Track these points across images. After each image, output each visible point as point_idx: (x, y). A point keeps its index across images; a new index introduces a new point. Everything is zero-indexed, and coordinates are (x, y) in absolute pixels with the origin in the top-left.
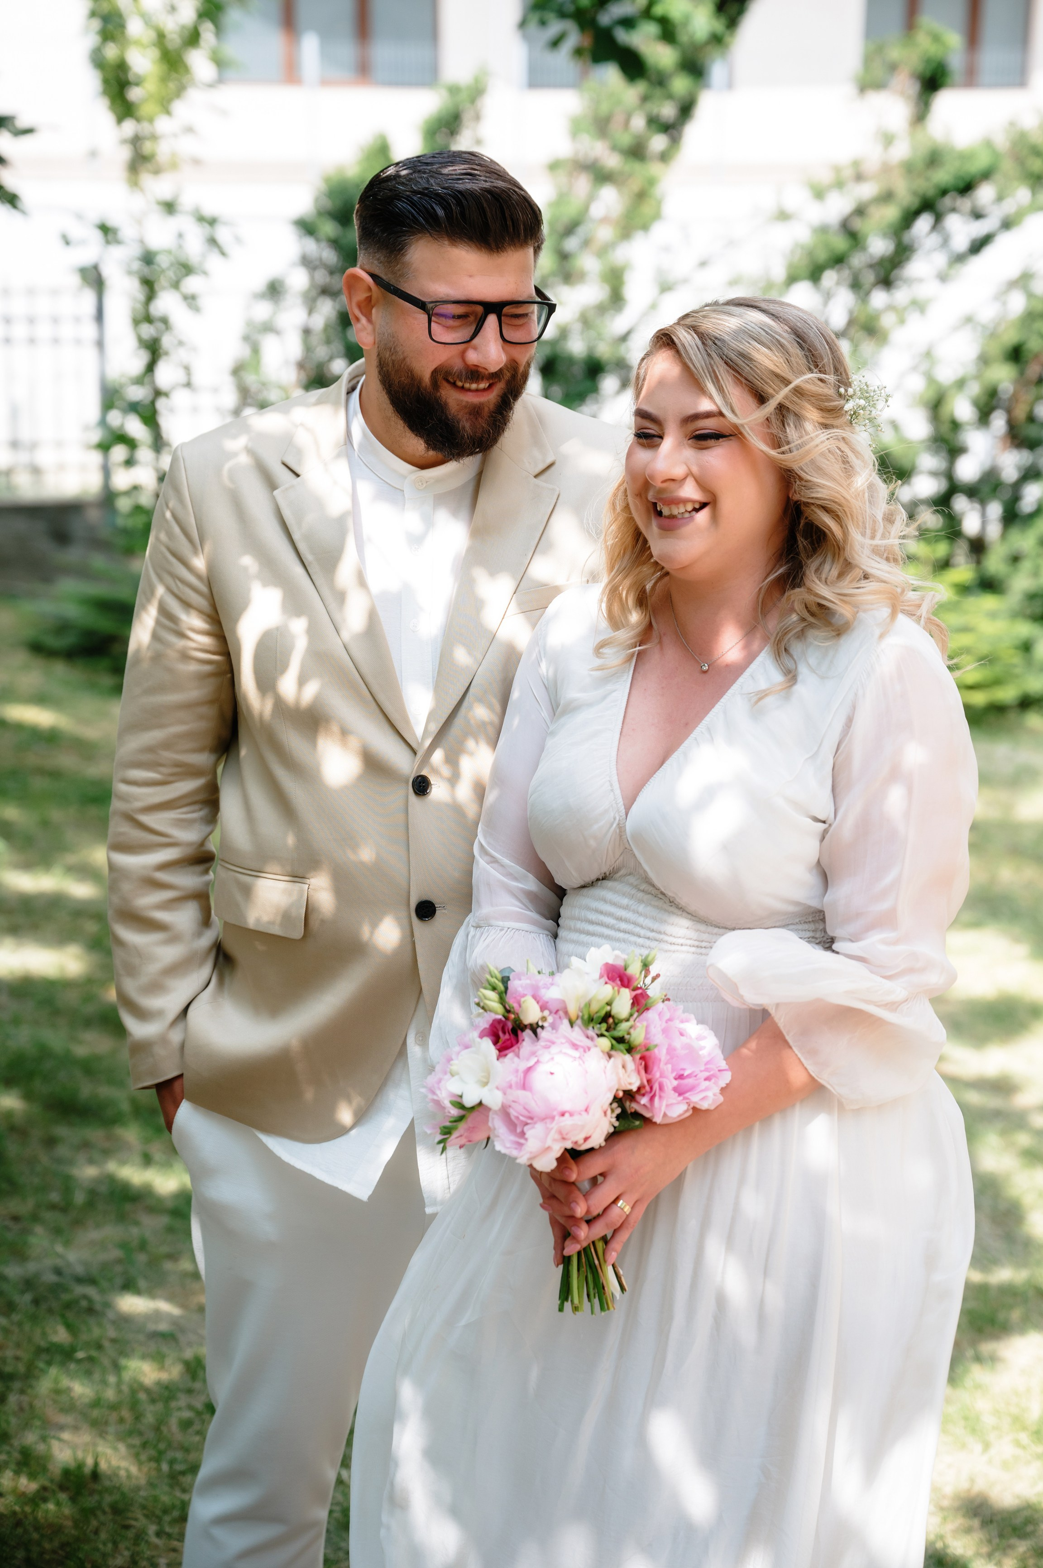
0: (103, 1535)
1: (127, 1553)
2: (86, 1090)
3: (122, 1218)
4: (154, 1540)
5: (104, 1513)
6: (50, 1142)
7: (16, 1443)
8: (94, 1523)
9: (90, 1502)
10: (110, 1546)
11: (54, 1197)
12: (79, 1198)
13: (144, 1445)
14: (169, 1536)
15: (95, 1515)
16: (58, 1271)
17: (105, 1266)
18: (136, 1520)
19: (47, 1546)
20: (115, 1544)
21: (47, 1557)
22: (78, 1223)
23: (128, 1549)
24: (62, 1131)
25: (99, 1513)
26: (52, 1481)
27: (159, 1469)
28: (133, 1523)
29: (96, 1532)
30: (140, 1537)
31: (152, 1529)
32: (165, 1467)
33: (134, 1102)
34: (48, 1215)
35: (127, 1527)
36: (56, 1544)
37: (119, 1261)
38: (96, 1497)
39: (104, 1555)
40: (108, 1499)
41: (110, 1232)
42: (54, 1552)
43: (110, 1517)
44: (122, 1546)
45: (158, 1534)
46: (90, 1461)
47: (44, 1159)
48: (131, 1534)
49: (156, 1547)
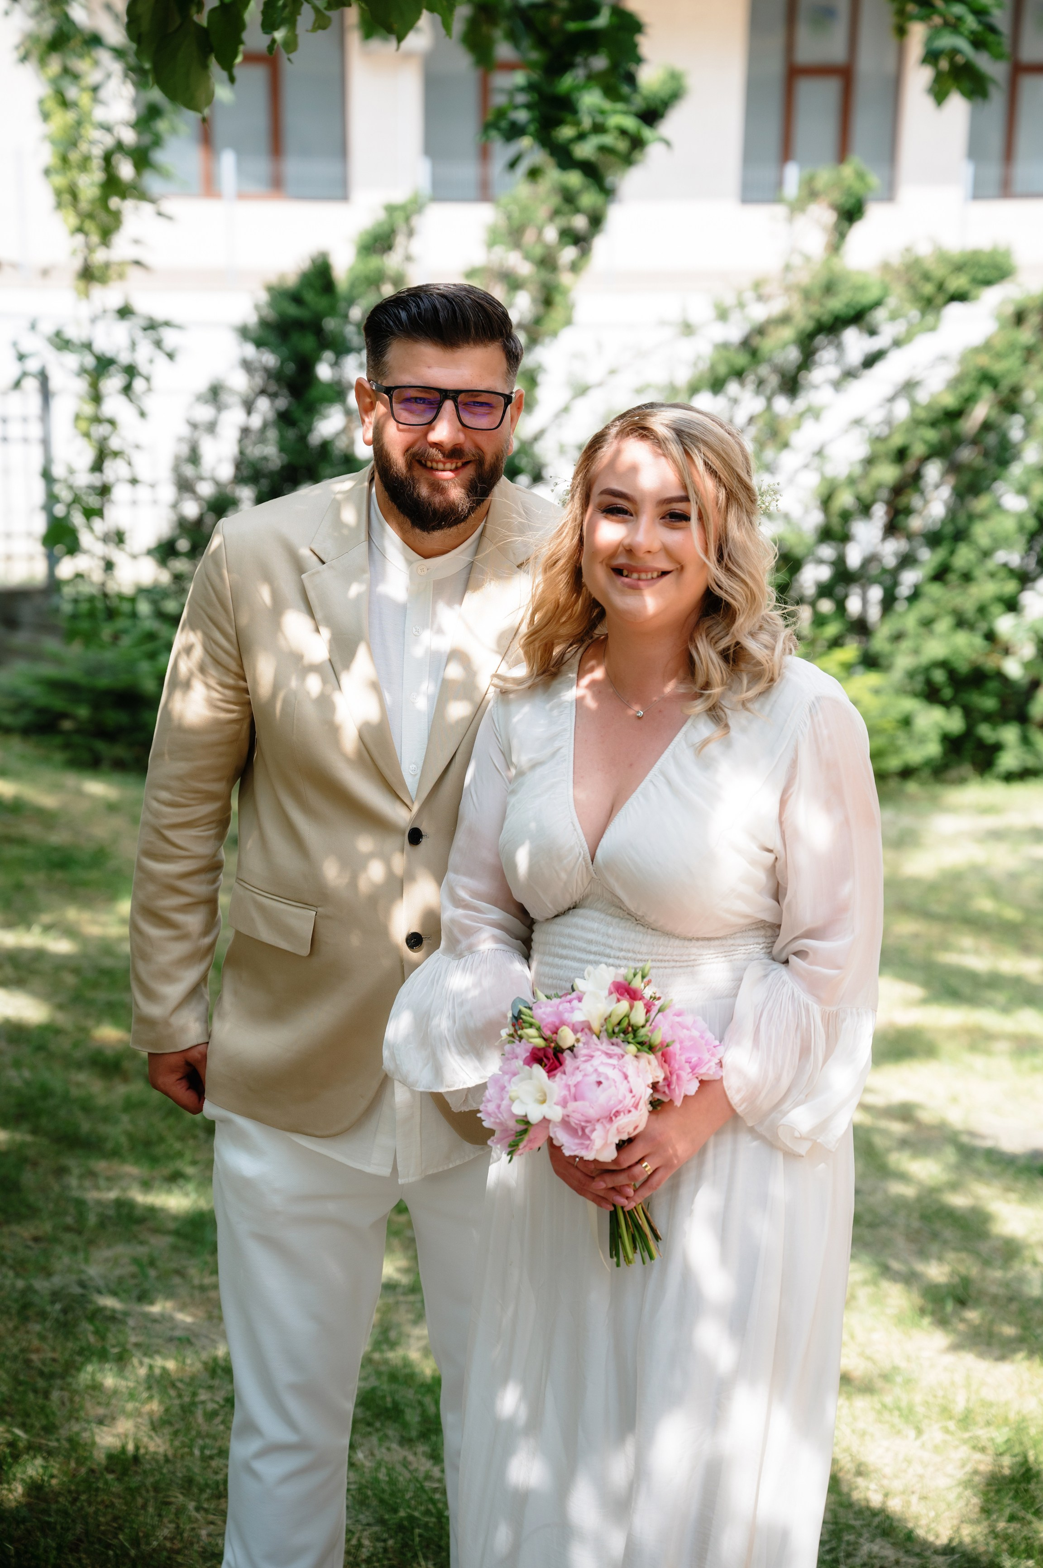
0: (151, 1510)
1: (172, 1526)
2: (85, 1126)
3: (132, 1238)
4: (194, 1514)
5: (148, 1491)
6: (61, 1171)
7: (63, 1432)
8: (140, 1501)
9: (135, 1481)
10: (156, 1518)
11: (69, 1220)
12: (92, 1220)
13: (176, 1433)
14: (206, 1511)
15: (141, 1495)
16: (82, 1284)
17: (121, 1280)
18: (176, 1497)
19: (102, 1519)
20: (160, 1515)
21: (102, 1528)
22: (91, 1242)
23: (170, 1522)
24: (71, 1162)
25: (144, 1492)
26: (99, 1464)
27: (191, 1454)
28: (173, 1499)
29: (144, 1507)
30: (181, 1510)
31: (191, 1505)
32: (197, 1452)
33: (130, 1136)
34: (68, 1237)
35: (169, 1504)
36: (109, 1517)
37: (134, 1276)
38: (139, 1478)
39: (153, 1527)
40: (149, 1481)
41: (122, 1250)
42: (107, 1524)
43: (152, 1494)
44: (165, 1520)
45: (197, 1509)
46: (131, 1447)
47: (56, 1188)
48: (173, 1509)
49: (197, 1520)
